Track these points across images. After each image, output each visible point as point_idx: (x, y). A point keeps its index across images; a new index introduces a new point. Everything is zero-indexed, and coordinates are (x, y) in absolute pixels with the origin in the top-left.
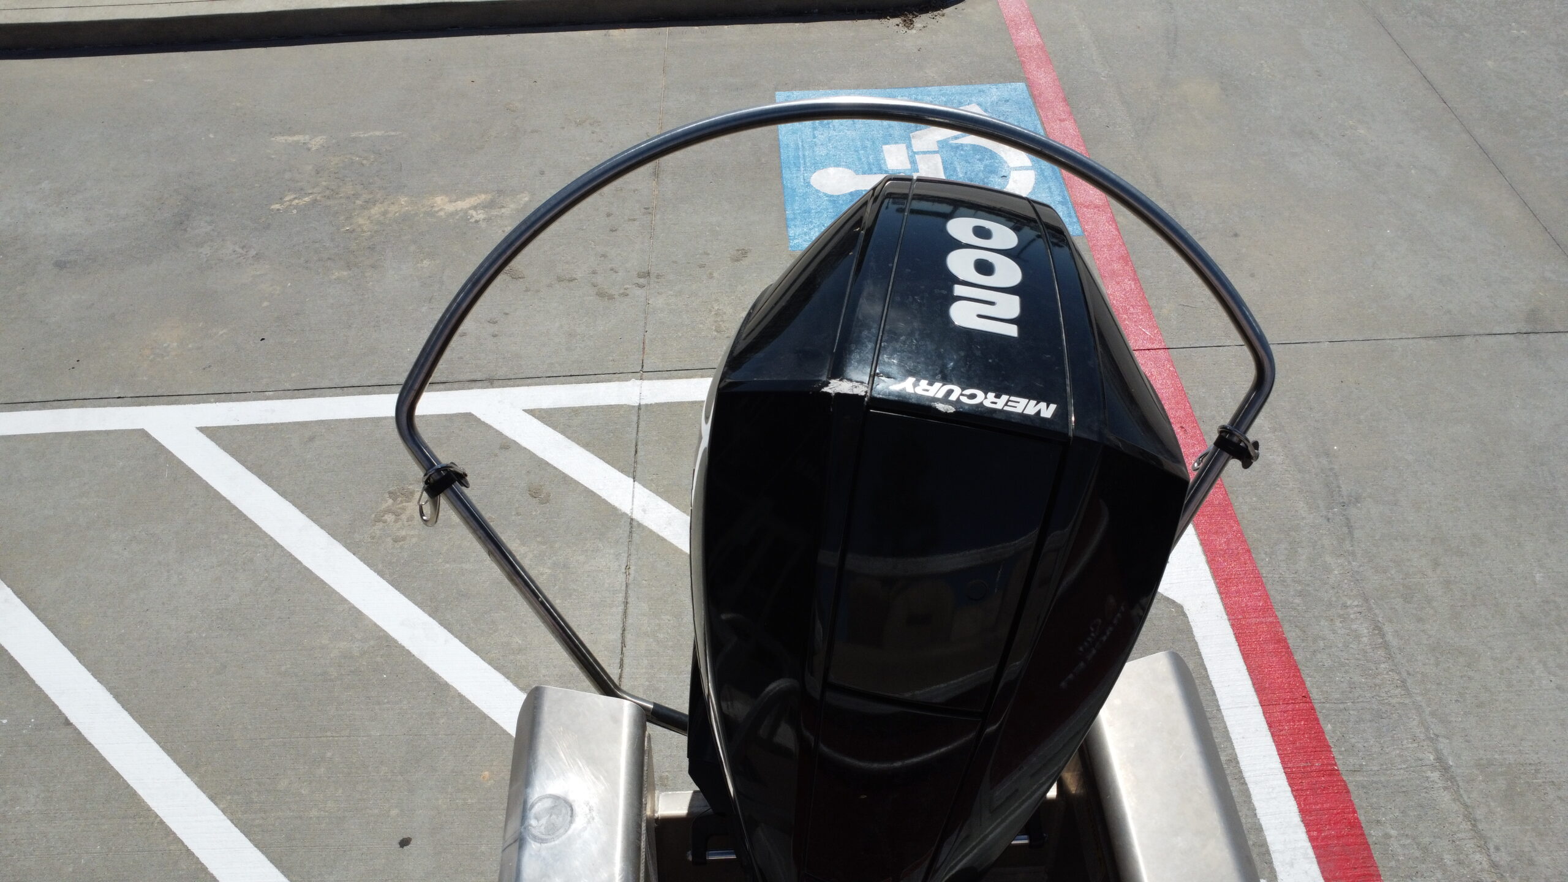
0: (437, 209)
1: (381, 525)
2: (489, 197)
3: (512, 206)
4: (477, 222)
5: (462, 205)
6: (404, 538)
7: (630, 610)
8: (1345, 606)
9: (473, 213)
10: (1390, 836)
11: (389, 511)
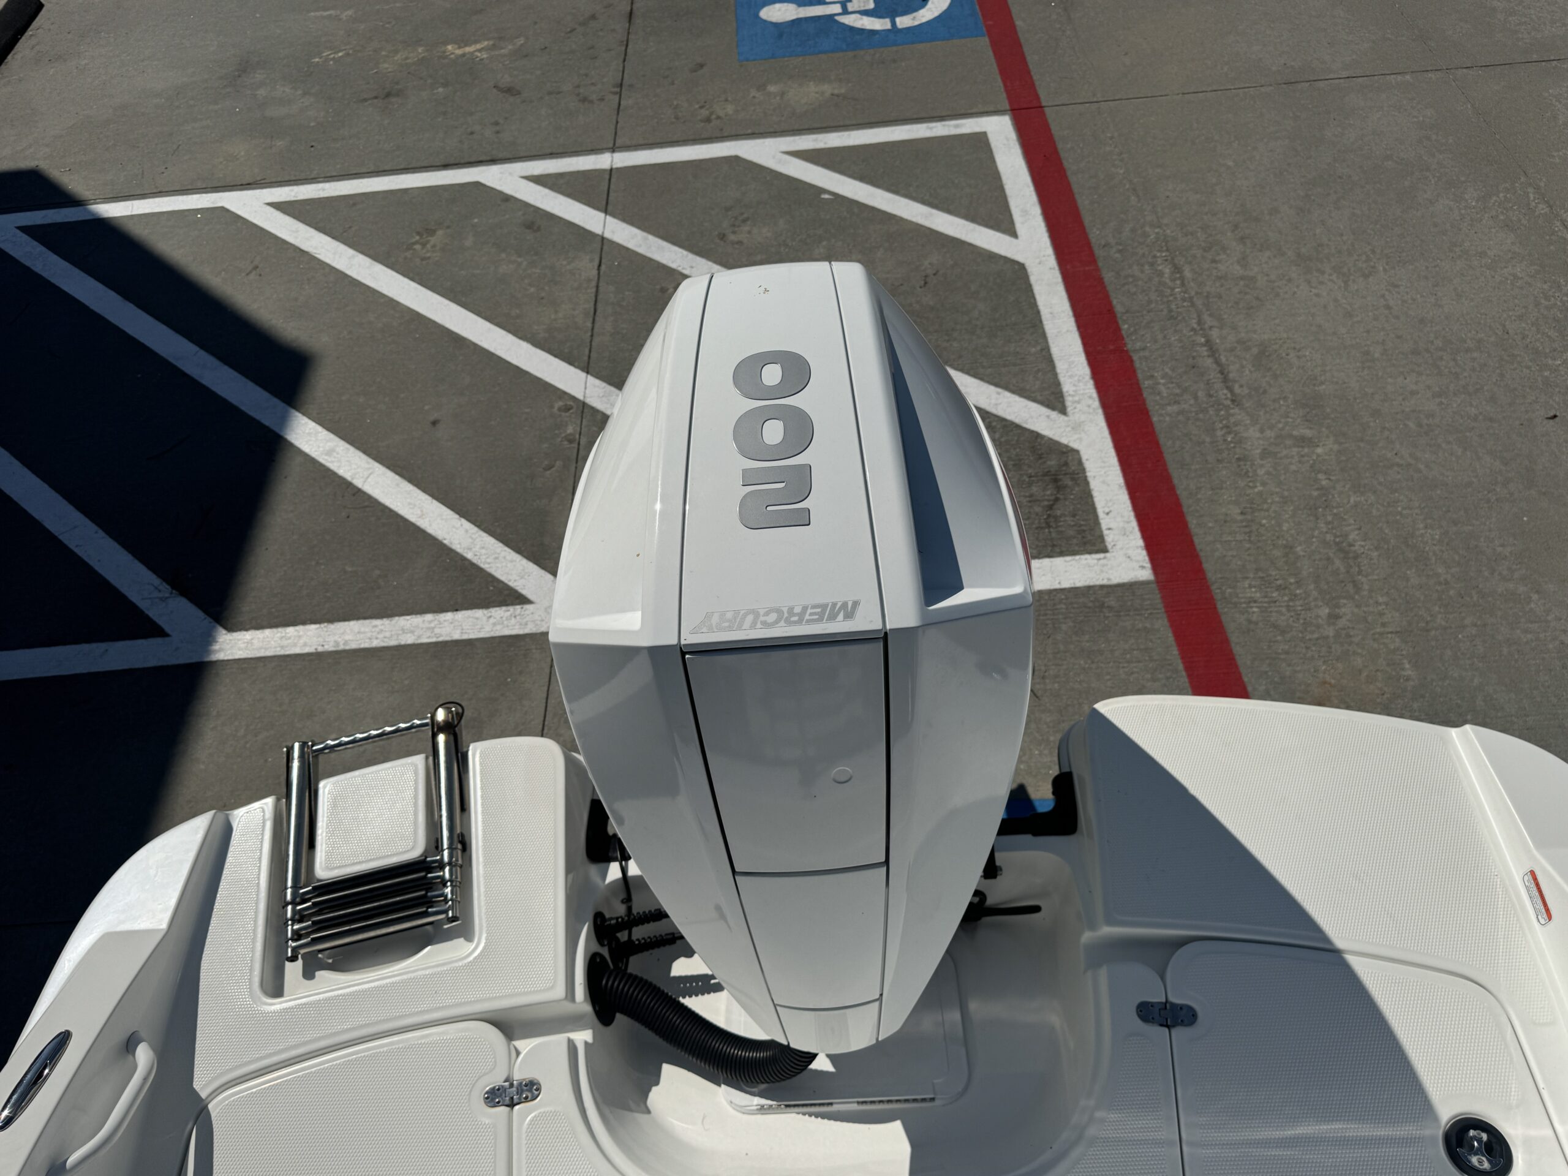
0: (448, 54)
1: (411, 252)
2: (491, 42)
3: (510, 47)
4: (482, 60)
5: (468, 49)
6: (429, 258)
9: (479, 54)
10: (1159, 383)
11: (415, 243)
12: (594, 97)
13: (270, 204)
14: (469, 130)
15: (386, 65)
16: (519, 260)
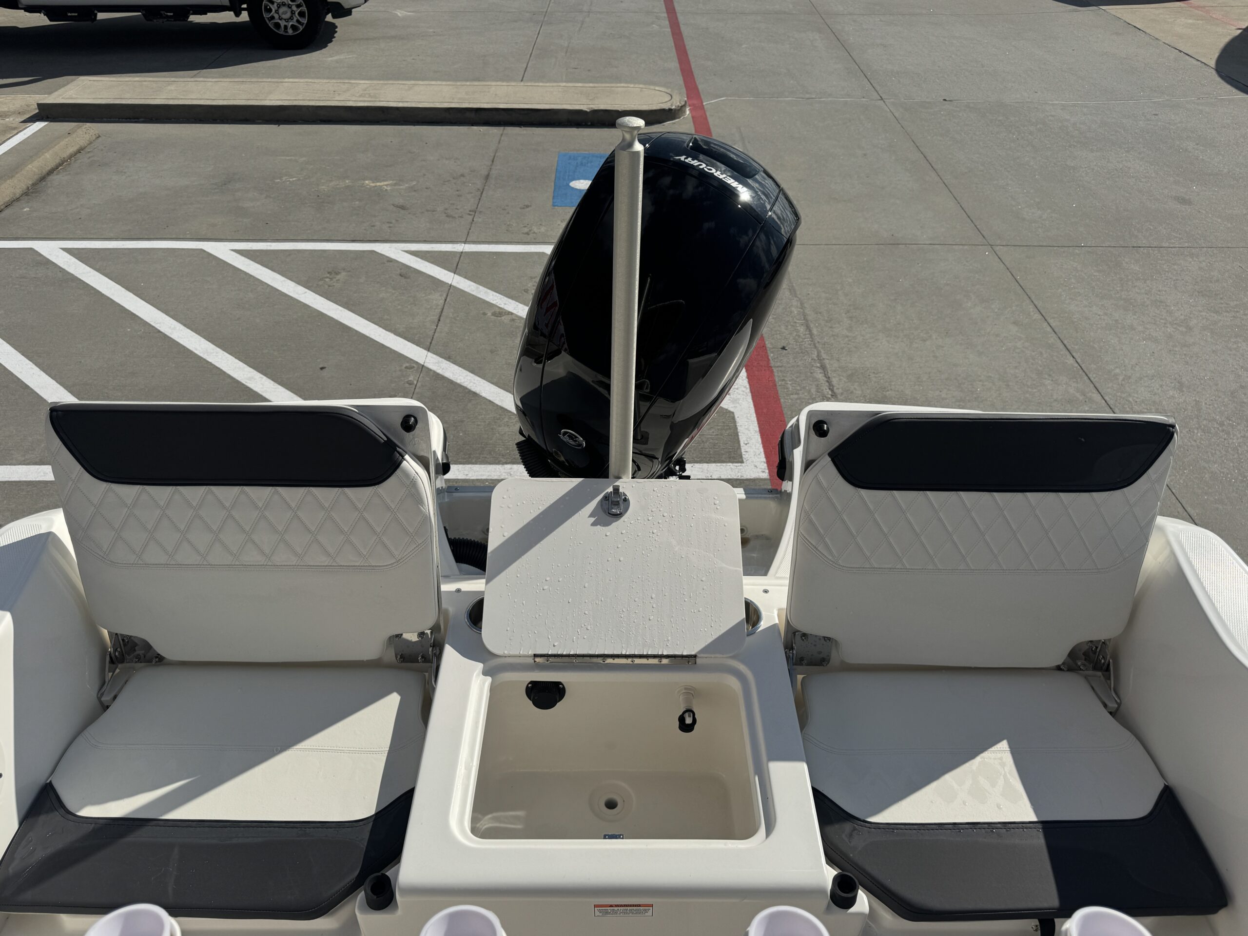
0: (365, 185)
1: (322, 282)
2: (395, 182)
3: (407, 185)
4: (386, 190)
5: (378, 184)
6: (334, 286)
7: (444, 310)
8: (795, 323)
9: (385, 187)
10: (788, 384)
11: (327, 277)
12: (456, 216)
13: (232, 250)
14: (373, 224)
15: (323, 187)
16: (394, 291)
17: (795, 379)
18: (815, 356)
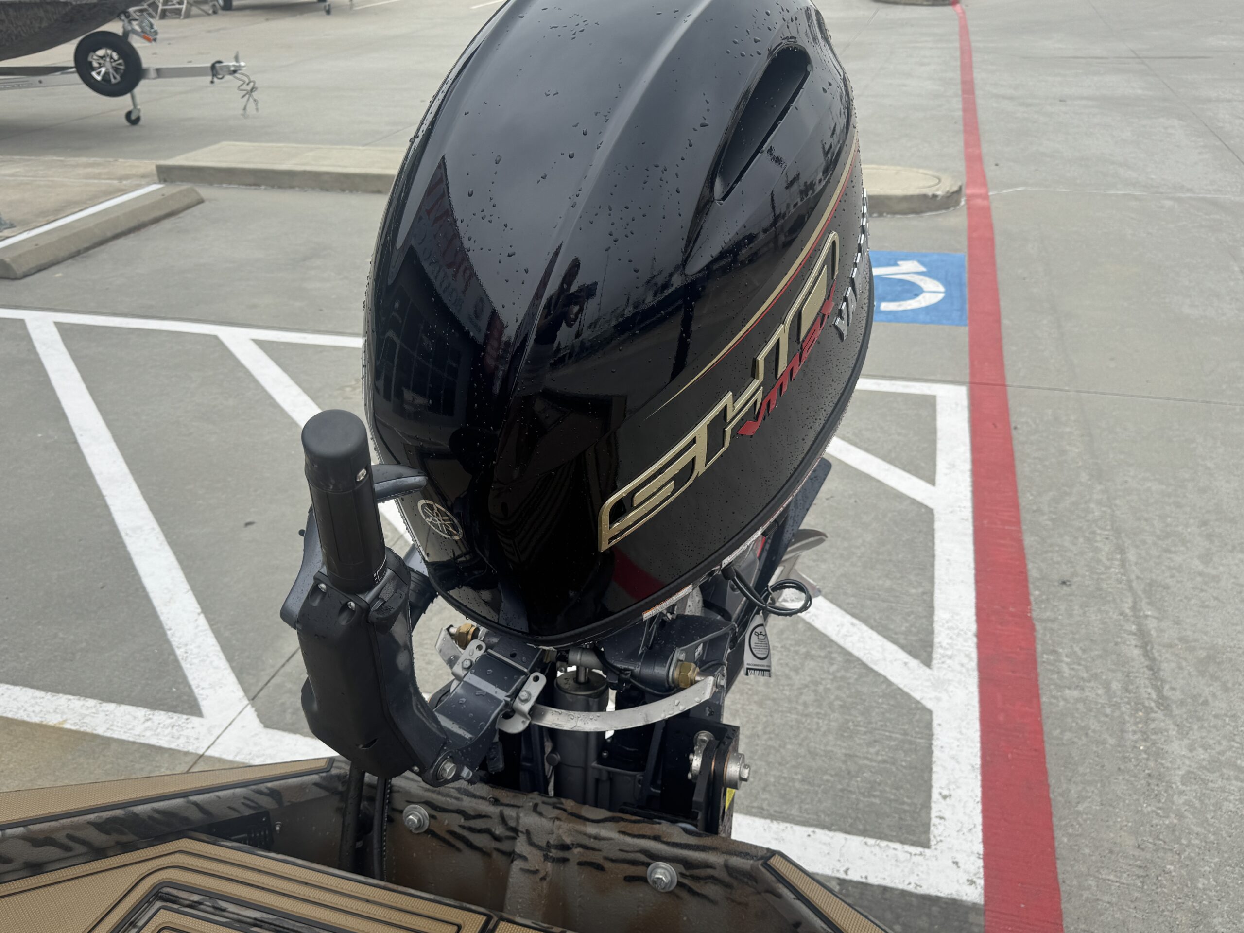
17: (1080, 653)
18: (1127, 607)
